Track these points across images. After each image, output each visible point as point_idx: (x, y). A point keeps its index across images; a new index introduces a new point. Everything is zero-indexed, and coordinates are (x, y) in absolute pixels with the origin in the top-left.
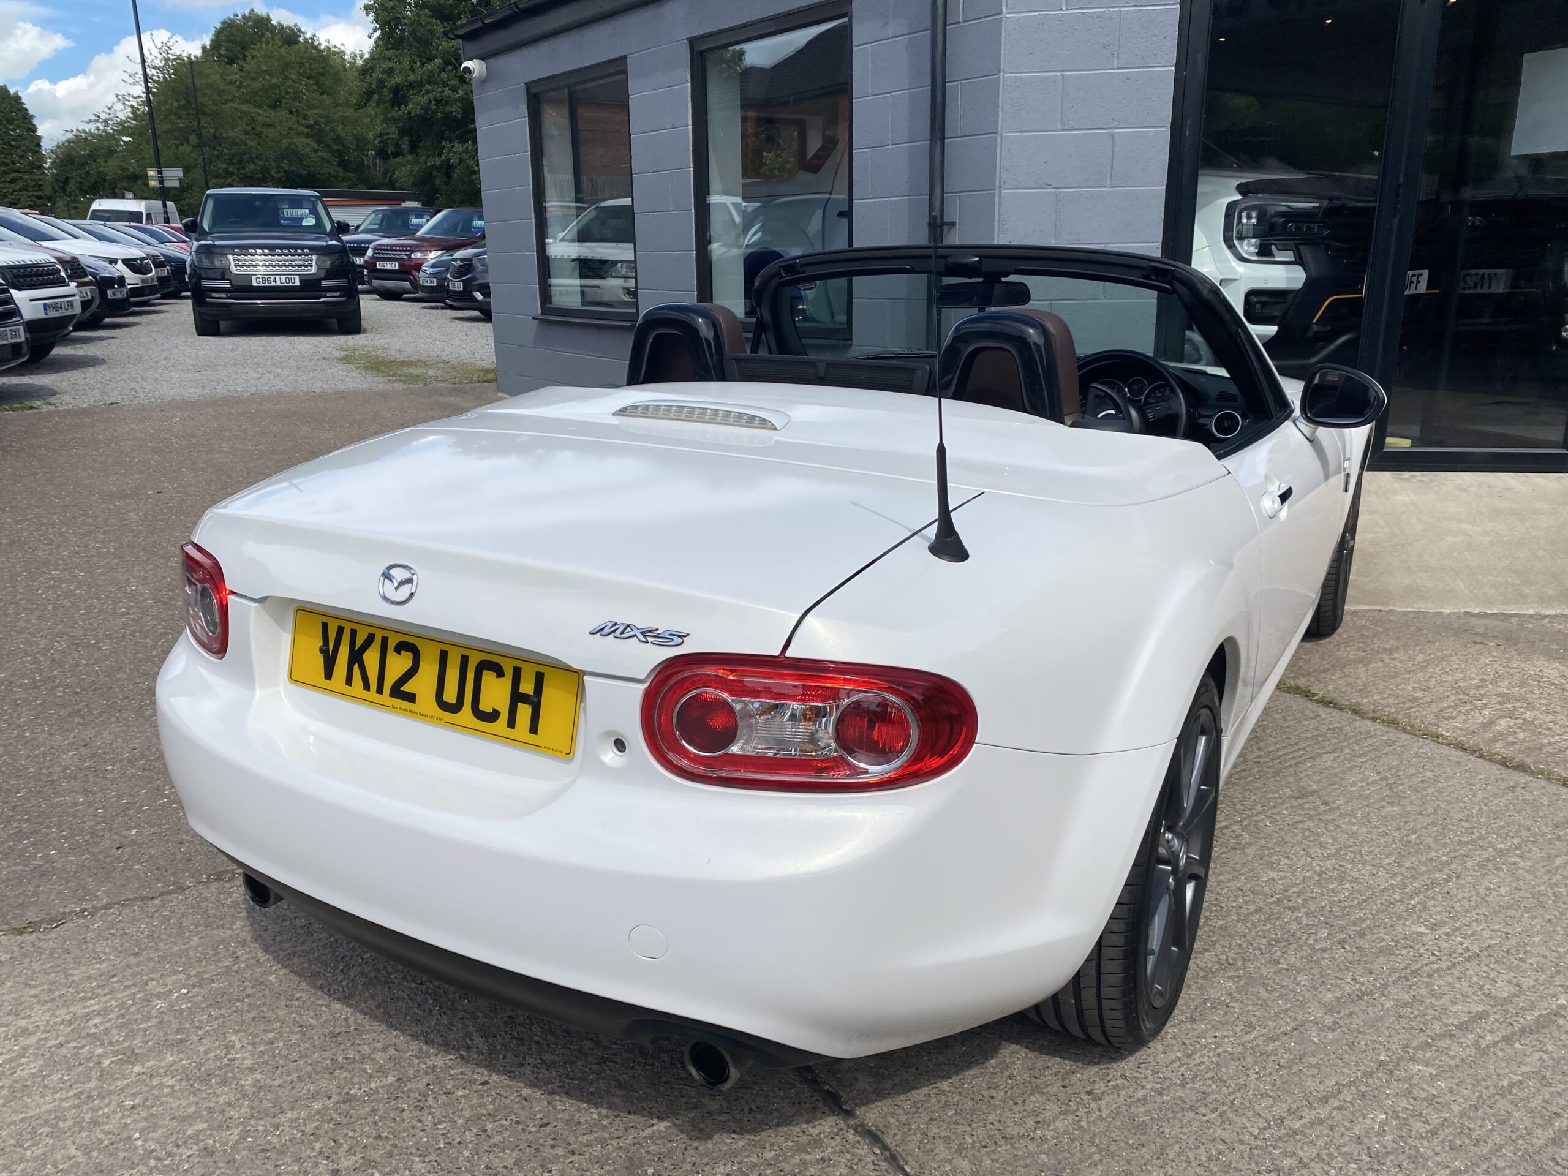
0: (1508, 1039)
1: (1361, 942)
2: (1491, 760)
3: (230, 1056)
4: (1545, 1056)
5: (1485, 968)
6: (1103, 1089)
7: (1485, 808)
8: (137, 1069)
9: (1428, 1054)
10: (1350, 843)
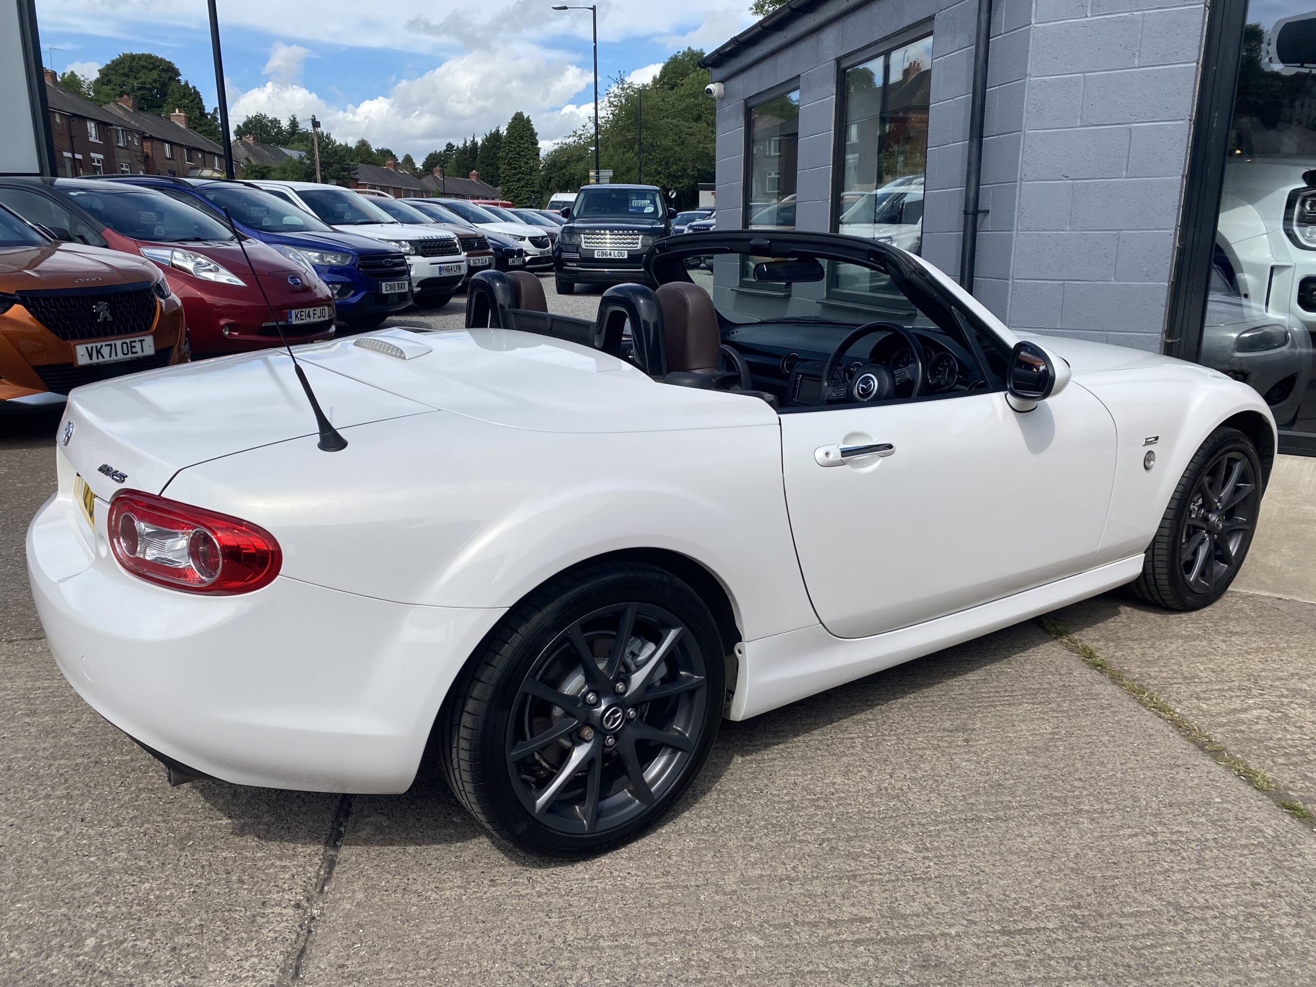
0: (858, 943)
1: (842, 845)
2: (1193, 741)
3: (73, 725)
4: (872, 962)
5: (921, 889)
6: (506, 881)
7: (1119, 775)
8: (27, 720)
9: (776, 932)
10: (943, 773)
